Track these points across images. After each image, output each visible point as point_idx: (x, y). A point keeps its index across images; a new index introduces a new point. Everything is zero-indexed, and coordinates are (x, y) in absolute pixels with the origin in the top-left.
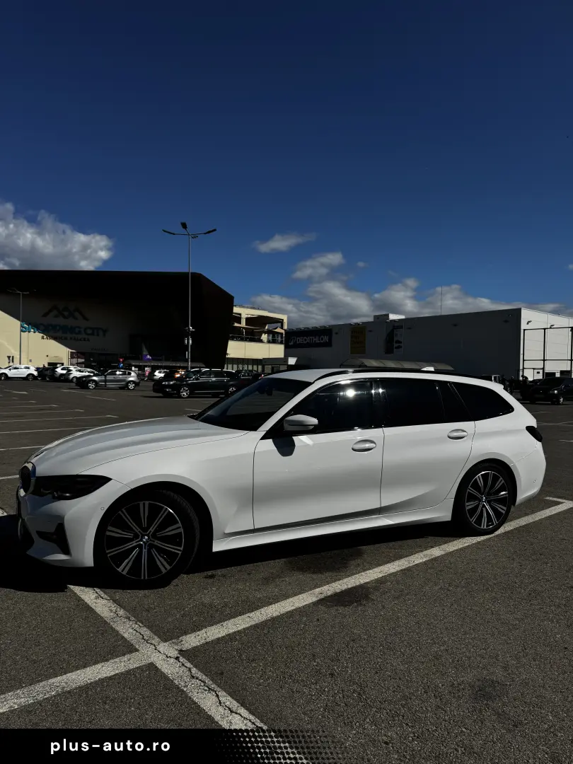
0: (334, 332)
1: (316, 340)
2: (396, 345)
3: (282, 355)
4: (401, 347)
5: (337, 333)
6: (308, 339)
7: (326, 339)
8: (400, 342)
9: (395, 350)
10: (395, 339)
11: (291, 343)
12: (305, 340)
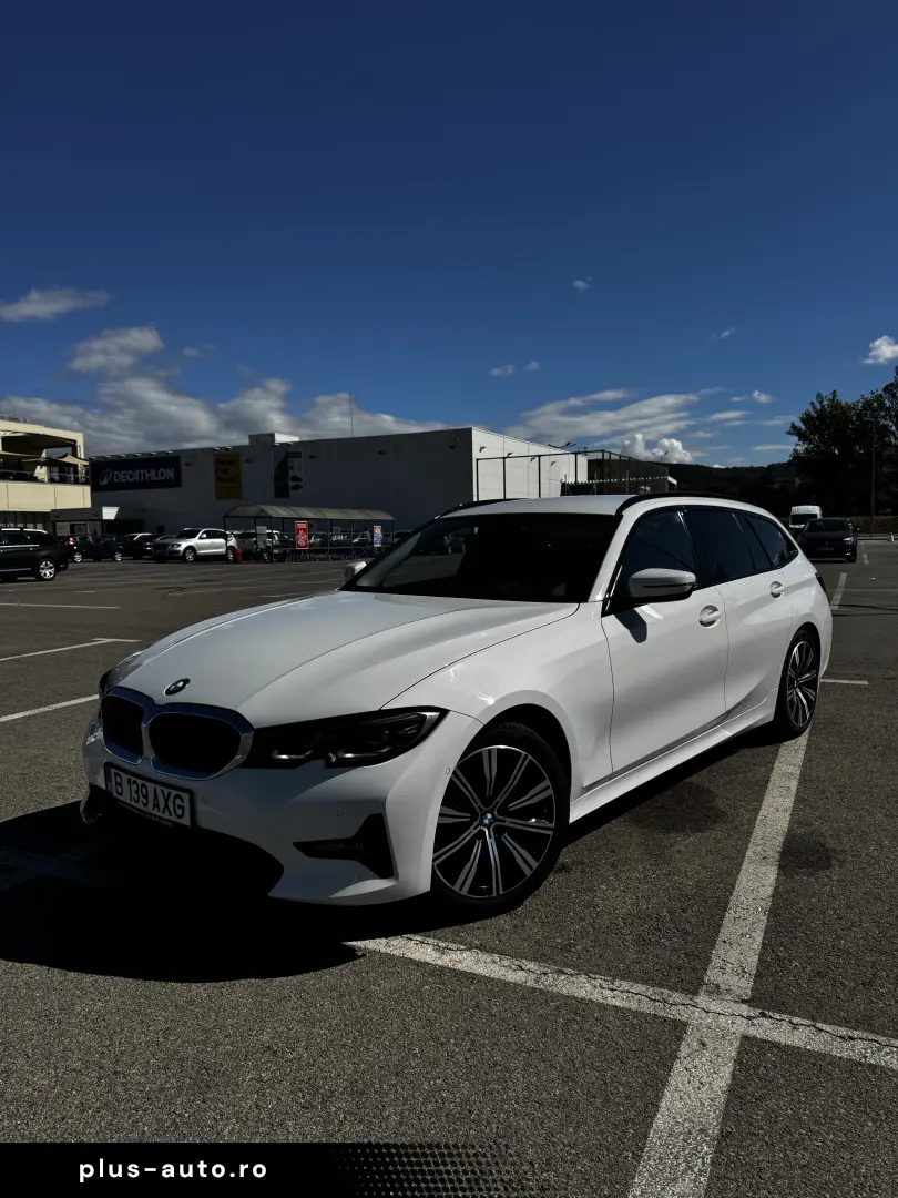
0: (183, 461)
1: (151, 475)
2: (292, 484)
3: (88, 504)
4: (301, 487)
5: (187, 464)
6: (136, 475)
7: (169, 474)
8: (299, 480)
9: (292, 492)
10: (291, 474)
11: (105, 482)
12: (131, 476)
